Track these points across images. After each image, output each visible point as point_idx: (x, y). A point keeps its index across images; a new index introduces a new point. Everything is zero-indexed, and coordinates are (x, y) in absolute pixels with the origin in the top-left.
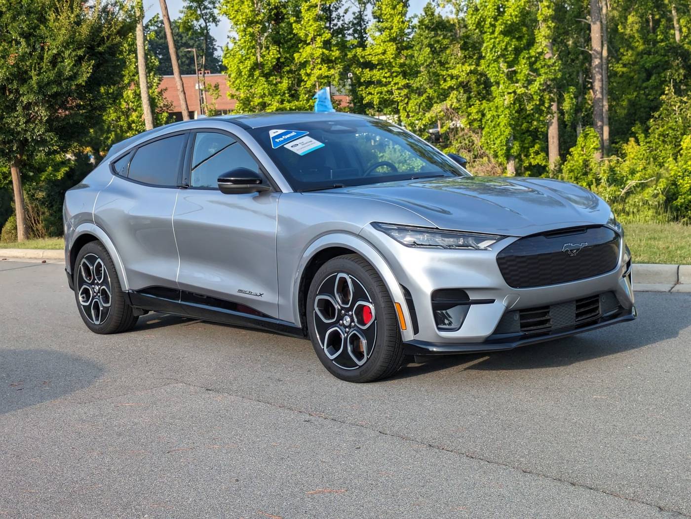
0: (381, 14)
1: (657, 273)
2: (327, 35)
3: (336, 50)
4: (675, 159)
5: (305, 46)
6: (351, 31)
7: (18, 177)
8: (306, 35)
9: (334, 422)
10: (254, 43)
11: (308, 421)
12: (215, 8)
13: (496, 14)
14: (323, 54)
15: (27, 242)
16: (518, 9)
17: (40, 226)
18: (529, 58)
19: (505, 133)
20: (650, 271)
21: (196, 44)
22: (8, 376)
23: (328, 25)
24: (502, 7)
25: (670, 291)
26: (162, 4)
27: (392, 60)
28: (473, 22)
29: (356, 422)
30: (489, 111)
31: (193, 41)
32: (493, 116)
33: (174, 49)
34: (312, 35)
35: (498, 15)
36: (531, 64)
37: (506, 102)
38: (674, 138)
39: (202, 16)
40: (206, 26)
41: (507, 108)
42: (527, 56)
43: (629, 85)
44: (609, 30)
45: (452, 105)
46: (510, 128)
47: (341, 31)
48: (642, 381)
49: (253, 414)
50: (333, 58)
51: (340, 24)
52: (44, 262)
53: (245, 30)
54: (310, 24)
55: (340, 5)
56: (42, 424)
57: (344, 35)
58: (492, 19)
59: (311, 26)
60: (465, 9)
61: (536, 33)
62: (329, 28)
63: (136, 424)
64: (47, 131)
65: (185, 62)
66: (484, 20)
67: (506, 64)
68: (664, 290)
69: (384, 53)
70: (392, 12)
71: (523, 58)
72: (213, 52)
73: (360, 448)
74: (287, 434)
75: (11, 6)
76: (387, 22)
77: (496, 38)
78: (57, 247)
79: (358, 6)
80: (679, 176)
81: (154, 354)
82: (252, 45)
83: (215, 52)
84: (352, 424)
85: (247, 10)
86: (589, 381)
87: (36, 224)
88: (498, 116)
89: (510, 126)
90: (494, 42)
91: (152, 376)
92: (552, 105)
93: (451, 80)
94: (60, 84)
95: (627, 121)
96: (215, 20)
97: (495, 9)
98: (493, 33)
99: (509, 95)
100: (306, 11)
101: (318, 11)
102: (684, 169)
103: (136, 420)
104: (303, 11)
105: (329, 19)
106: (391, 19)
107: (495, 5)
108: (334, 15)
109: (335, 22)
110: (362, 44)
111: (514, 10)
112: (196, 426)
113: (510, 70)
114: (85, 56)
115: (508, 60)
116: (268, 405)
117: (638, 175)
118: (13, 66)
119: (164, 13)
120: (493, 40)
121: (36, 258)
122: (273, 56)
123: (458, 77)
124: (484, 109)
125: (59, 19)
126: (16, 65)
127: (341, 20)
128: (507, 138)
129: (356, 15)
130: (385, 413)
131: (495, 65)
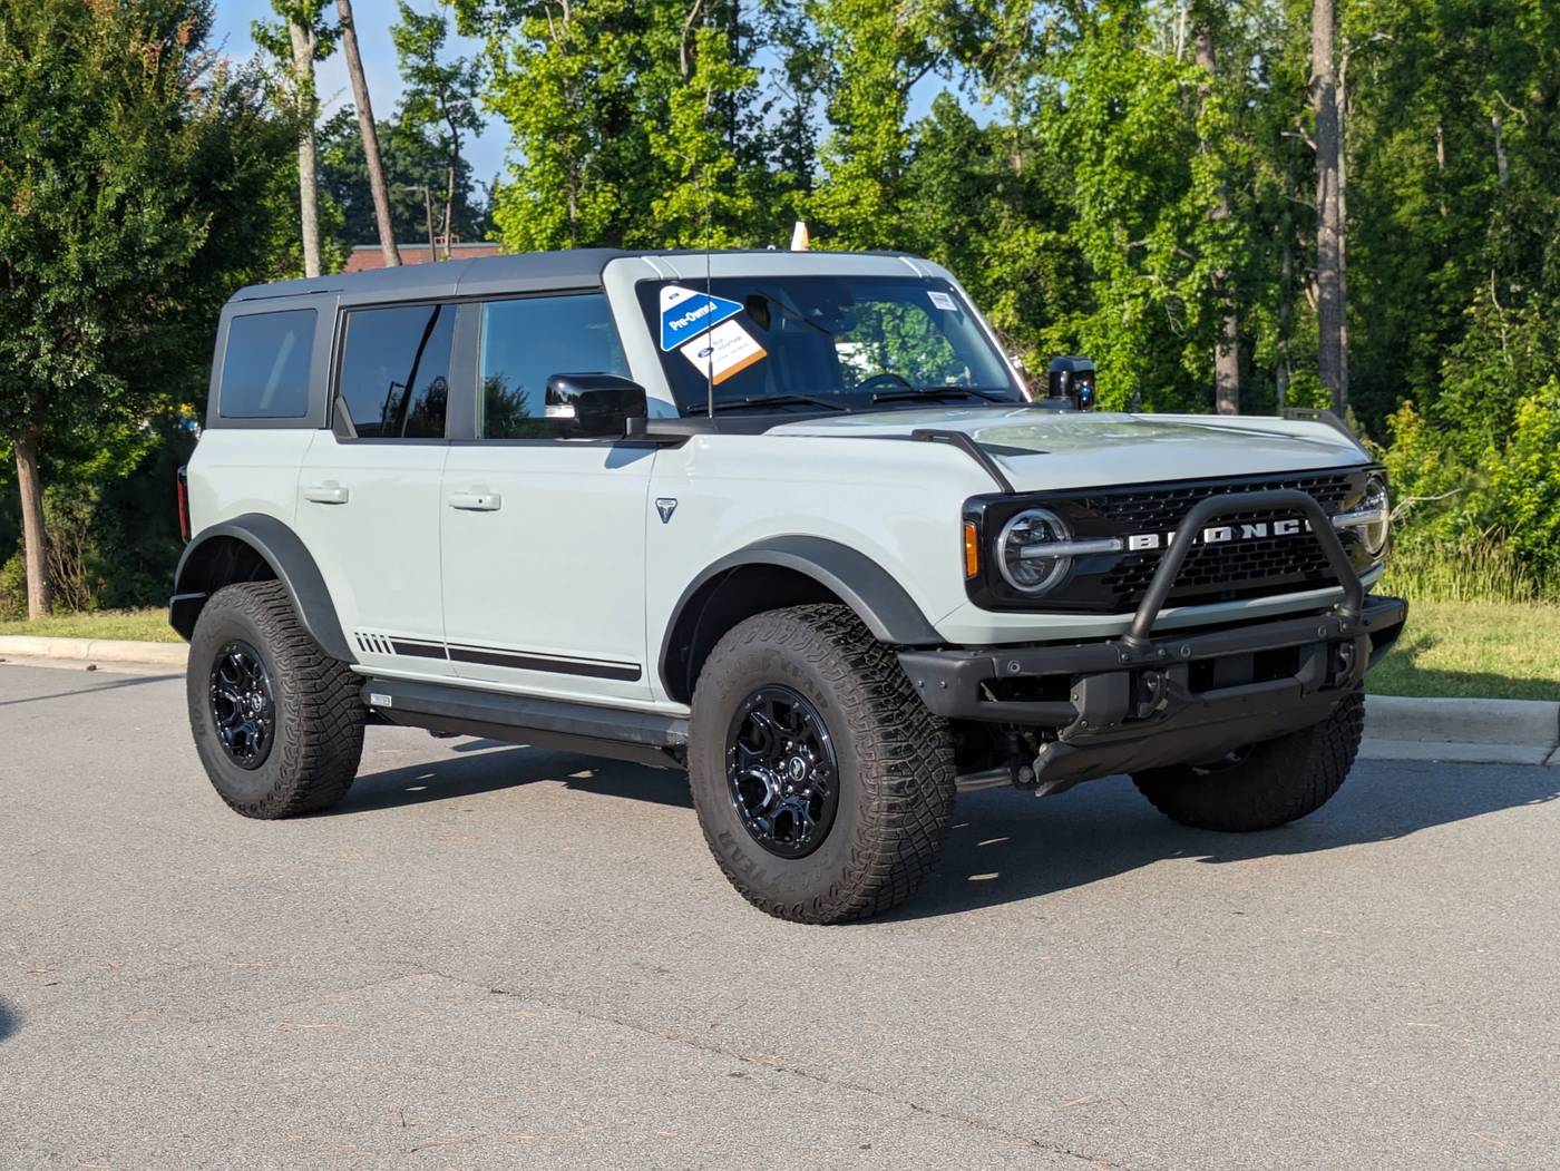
0: (849, 116)
1: (1513, 722)
2: (727, 161)
3: (746, 194)
4: (1501, 448)
5: (676, 184)
6: (777, 153)
7: (31, 472)
8: (680, 160)
9: (803, 1079)
10: (562, 176)
11: (740, 1075)
12: (474, 95)
13: (1106, 118)
14: (717, 202)
15: (52, 621)
16: (1155, 108)
17: (77, 580)
18: (1176, 220)
19: (1123, 386)
20: (1495, 716)
21: (428, 175)
22: (23, 950)
23: (726, 138)
24: (1118, 105)
25: (1544, 763)
26: (358, 86)
27: (871, 219)
28: (1054, 136)
29: (852, 1079)
30: (1088, 335)
31: (420, 169)
32: (1097, 347)
33: (383, 187)
34: (693, 160)
35: (1110, 122)
36: (1182, 233)
37: (1126, 317)
38: (1497, 401)
39: (445, 113)
40: (455, 136)
41: (1126, 330)
42: (1173, 214)
43: (1395, 282)
44: (1349, 158)
45: (1003, 321)
46: (1133, 374)
47: (754, 151)
48: (1517, 984)
49: (607, 1055)
50: (740, 213)
51: (752, 135)
52: (93, 668)
53: (541, 149)
54: (688, 135)
55: (755, 94)
56: (108, 1073)
57: (762, 162)
58: (1098, 131)
59: (690, 139)
60: (1034, 107)
61: (1193, 166)
62: (730, 146)
63: (332, 1076)
64: (99, 370)
65: (401, 215)
66: (1080, 133)
67: (1126, 232)
68: (1533, 761)
69: (853, 203)
70: (875, 111)
71: (1165, 219)
72: (465, 193)
73: (869, 1146)
74: (691, 1107)
75: (22, 85)
76: (862, 131)
77: (1103, 173)
78: (121, 633)
79: (793, 95)
80: (1511, 487)
81: (362, 901)
82: (557, 180)
83: (470, 195)
84: (846, 1086)
85: (547, 103)
86: (1391, 985)
87: (69, 576)
88: (1109, 347)
89: (1135, 370)
90: (1100, 182)
91: (360, 954)
92: (1226, 323)
93: (1001, 265)
94: (131, 264)
95: (1388, 361)
96: (475, 123)
97: (1103, 107)
98: (1099, 161)
99: (1132, 301)
100: (679, 106)
101: (707, 107)
102: (1521, 470)
103: (330, 1067)
104: (673, 106)
105: (731, 126)
106: (872, 126)
107: (1102, 100)
108: (741, 115)
109: (743, 131)
110: (804, 183)
111: (1146, 111)
112: (474, 1084)
113: (1135, 244)
114: (189, 200)
115: (1131, 222)
116: (642, 1034)
117: (1421, 482)
118: (26, 221)
119: (362, 107)
120: (1097, 178)
121: (71, 659)
122: (604, 206)
123: (1016, 257)
124: (1077, 332)
125: (131, 116)
126: (33, 219)
127: (755, 128)
128: (1127, 396)
129: (789, 115)
130: (920, 1058)
131: (1103, 232)
